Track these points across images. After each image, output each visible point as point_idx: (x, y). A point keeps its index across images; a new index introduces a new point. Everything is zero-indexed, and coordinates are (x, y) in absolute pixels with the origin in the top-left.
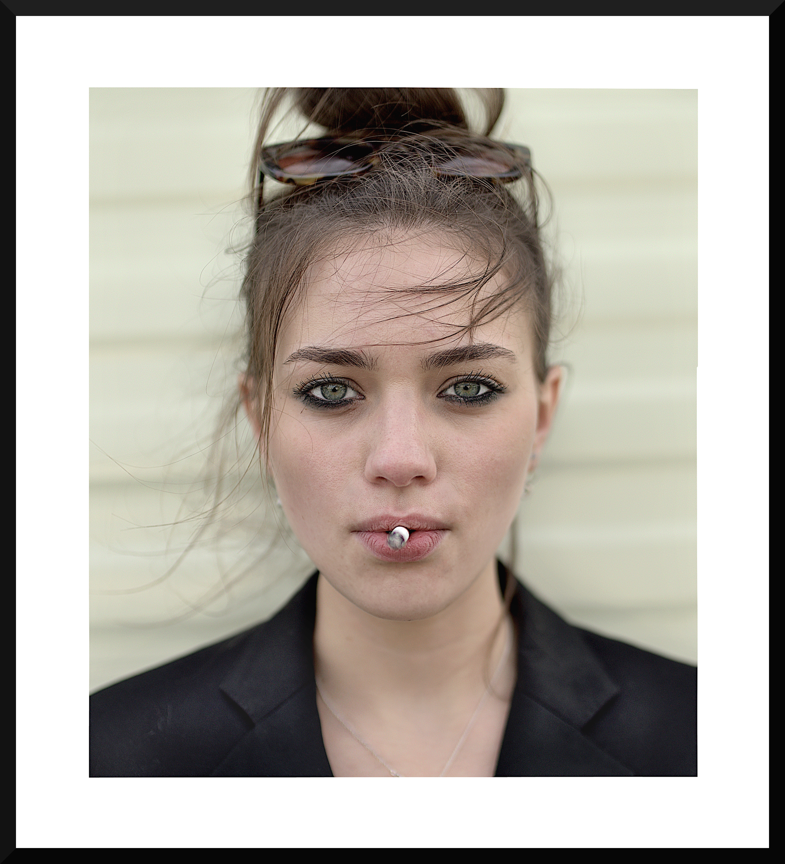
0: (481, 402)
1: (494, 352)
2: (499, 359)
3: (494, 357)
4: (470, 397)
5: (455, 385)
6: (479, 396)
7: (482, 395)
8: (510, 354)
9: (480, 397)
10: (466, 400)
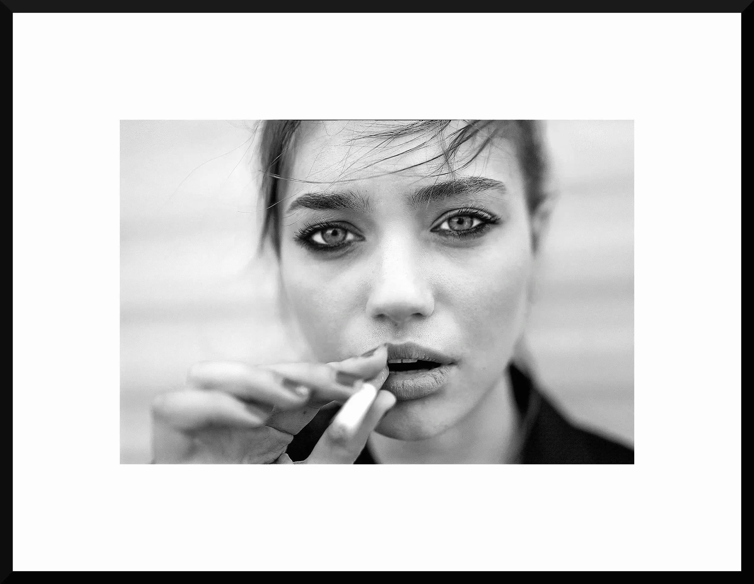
0: (475, 234)
1: (482, 185)
2: (489, 192)
3: (483, 189)
4: (463, 230)
5: (449, 220)
6: (472, 228)
7: (476, 227)
8: (499, 185)
9: (474, 230)
10: (460, 233)
